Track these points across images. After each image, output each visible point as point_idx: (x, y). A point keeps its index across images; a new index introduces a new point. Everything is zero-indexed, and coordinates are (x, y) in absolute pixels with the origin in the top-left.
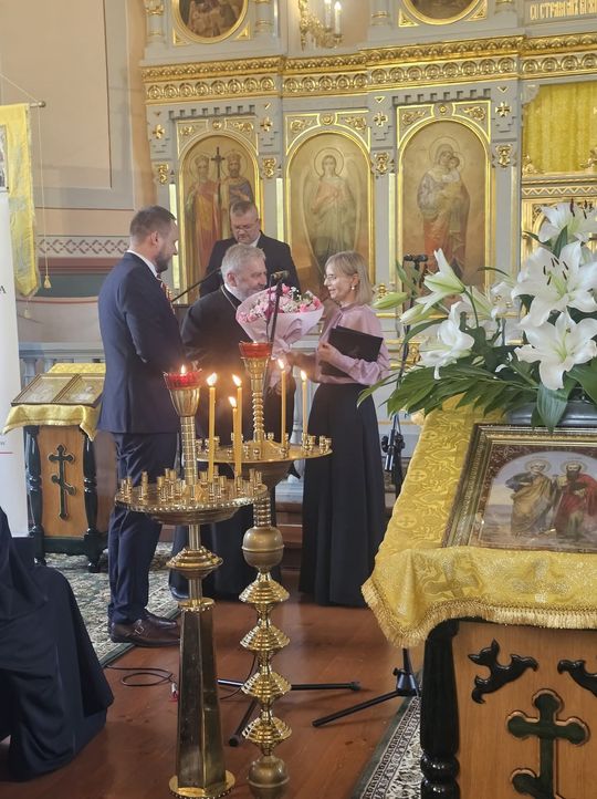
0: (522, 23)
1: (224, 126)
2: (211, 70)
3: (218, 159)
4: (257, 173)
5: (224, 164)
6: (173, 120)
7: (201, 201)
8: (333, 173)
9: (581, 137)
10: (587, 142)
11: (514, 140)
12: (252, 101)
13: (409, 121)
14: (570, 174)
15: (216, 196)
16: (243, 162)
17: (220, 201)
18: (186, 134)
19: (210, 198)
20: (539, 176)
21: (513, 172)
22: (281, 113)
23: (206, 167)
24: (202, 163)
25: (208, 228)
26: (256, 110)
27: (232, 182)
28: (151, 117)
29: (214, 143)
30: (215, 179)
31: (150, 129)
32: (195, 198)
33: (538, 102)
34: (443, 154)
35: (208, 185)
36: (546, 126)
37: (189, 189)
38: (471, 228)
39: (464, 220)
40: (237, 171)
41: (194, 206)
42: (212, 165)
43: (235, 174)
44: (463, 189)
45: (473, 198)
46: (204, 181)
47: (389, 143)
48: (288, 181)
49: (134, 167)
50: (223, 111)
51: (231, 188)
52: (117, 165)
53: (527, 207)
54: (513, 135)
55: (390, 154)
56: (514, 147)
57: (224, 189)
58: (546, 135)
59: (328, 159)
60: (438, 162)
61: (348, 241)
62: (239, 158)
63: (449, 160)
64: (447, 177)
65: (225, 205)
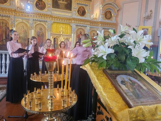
0: (51, 13)
1: (4, 18)
2: (2, 9)
4: (10, 26)
5: (4, 24)
8: (23, 28)
9: (58, 29)
10: (59, 30)
12: (9, 15)
13: (35, 23)
14: (57, 34)
15: (2, 29)
17: (3, 30)
20: (53, 33)
21: (50, 32)
22: (15, 18)
26: (10, 17)
27: (6, 27)
29: (2, 20)
30: (2, 26)
33: (53, 24)
36: (54, 27)
39: (43, 37)
43: (6, 26)
44: (43, 33)
45: (44, 35)
47: (32, 25)
50: (4, 16)
53: (51, 37)
54: (50, 27)
55: (33, 27)
56: (50, 29)
57: (4, 28)
58: (54, 28)
60: (39, 29)
61: (25, 38)
62: (7, 23)
63: (41, 29)
64: (41, 31)
65: (4, 30)
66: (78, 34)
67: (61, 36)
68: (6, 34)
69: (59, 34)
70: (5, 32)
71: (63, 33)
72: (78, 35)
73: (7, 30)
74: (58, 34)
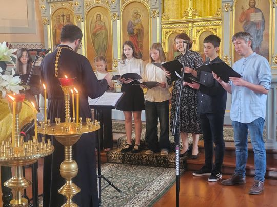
1: (65, 5)
3: (63, 16)
4: (75, 20)
6: (49, 3)
7: (58, 30)
8: (100, 20)
11: (157, 8)
13: (124, 2)
14: (177, 20)
16: (71, 17)
18: (52, 8)
20: (167, 21)
21: (158, 19)
23: (59, 19)
24: (58, 17)
28: (40, 2)
29: (61, 11)
30: (62, 23)
31: (40, 6)
32: (56, 30)
34: (135, 13)
37: (54, 26)
38: (145, 40)
39: (142, 37)
40: (69, 20)
41: (56, 32)
42: (61, 18)
44: (141, 25)
45: (145, 28)
46: (59, 24)
47: (117, 10)
48: (85, 23)
49: (36, 19)
52: (30, 18)
53: (163, 31)
54: (157, 6)
55: (117, 14)
56: (158, 11)
59: (98, 16)
60: (133, 16)
61: (105, 44)
62: (69, 15)
63: (137, 15)
64: (136, 21)
66: (243, 8)
67: (190, 25)
69: (184, 19)
71: (194, 15)
72: (243, 14)
74: (181, 20)
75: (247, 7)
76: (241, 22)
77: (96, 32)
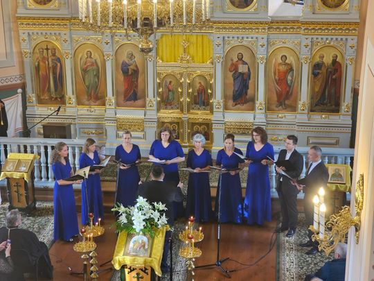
3: (47, 49)
5: (50, 51)
7: (41, 63)
8: (91, 57)
11: (153, 52)
12: (60, 32)
13: (117, 42)
14: (172, 63)
15: (47, 62)
16: (57, 51)
17: (48, 64)
18: (34, 40)
19: (45, 63)
20: (162, 64)
22: (71, 35)
23: (43, 52)
24: (41, 50)
25: (44, 73)
26: (61, 35)
27: (53, 58)
28: (21, 34)
29: (46, 43)
30: (46, 56)
31: (21, 38)
32: (38, 62)
33: (161, 39)
34: (129, 54)
35: (44, 58)
37: (36, 59)
38: (140, 80)
39: (138, 77)
40: (55, 53)
41: (38, 65)
42: (45, 51)
43: (54, 55)
44: (136, 66)
45: (140, 70)
46: (42, 57)
48: (74, 59)
49: (15, 50)
50: (48, 34)
51: (52, 60)
52: (8, 50)
57: (50, 60)
59: (89, 52)
60: (128, 57)
61: (97, 80)
63: (131, 56)
65: (50, 65)
66: (232, 60)
67: (185, 69)
68: (54, 73)
69: (179, 63)
70: (53, 71)
72: (232, 64)
73: (57, 65)
74: (176, 64)
75: (235, 59)
76: (231, 72)
77: (87, 68)
